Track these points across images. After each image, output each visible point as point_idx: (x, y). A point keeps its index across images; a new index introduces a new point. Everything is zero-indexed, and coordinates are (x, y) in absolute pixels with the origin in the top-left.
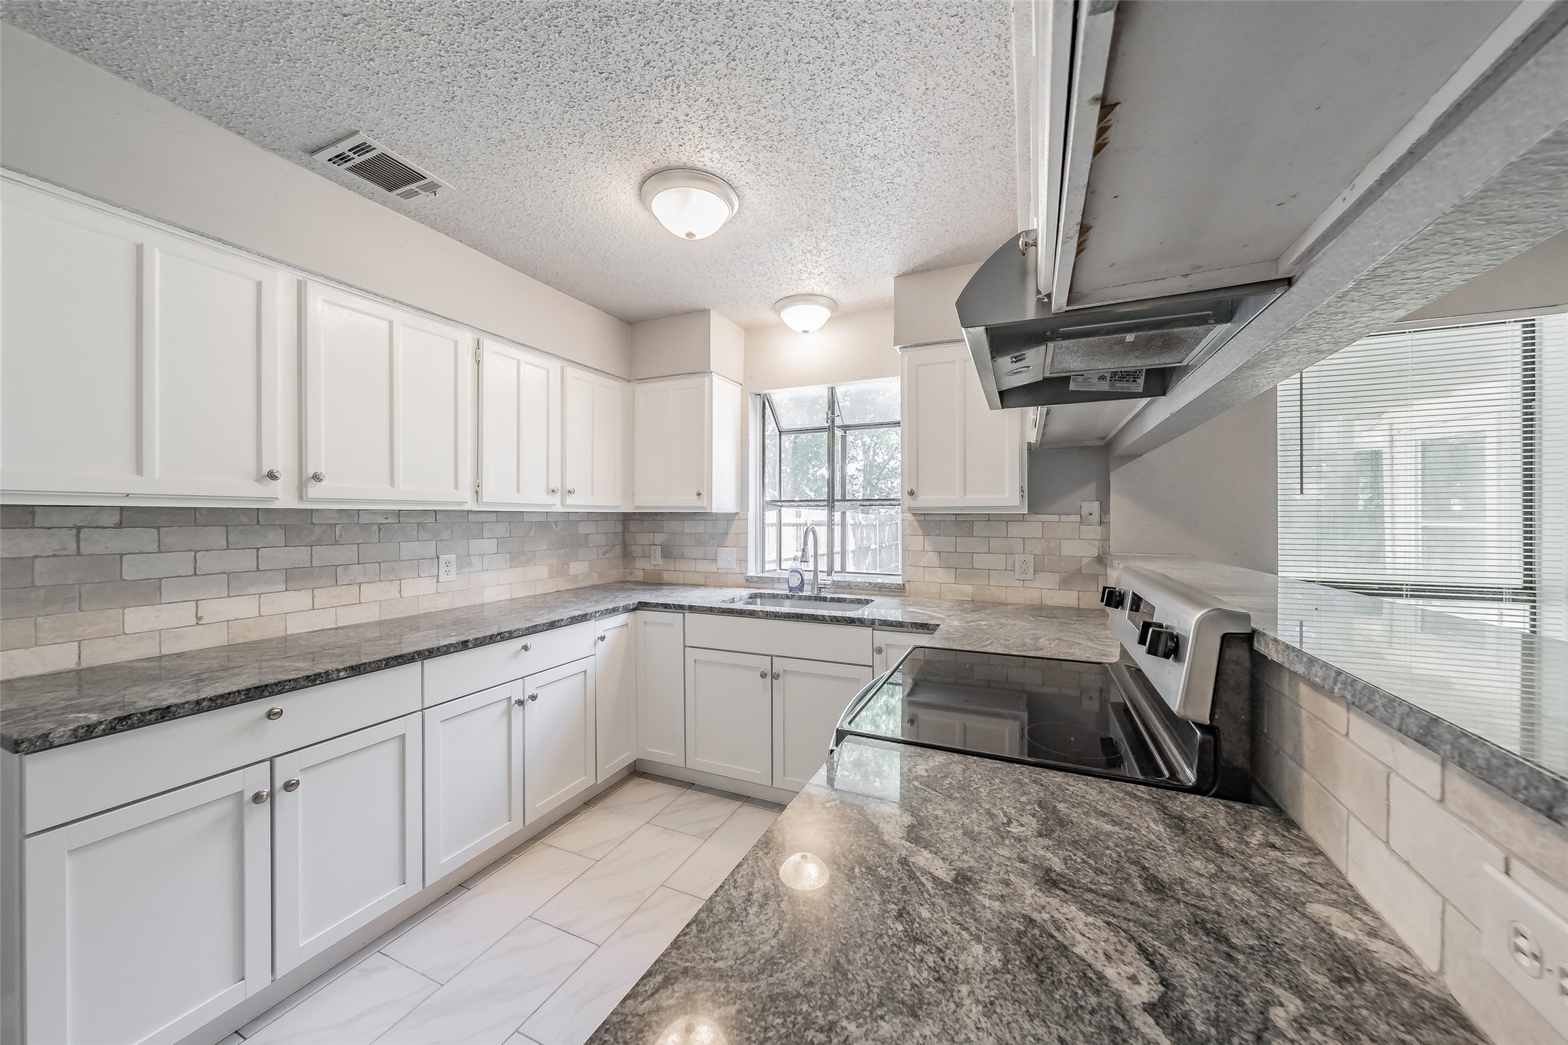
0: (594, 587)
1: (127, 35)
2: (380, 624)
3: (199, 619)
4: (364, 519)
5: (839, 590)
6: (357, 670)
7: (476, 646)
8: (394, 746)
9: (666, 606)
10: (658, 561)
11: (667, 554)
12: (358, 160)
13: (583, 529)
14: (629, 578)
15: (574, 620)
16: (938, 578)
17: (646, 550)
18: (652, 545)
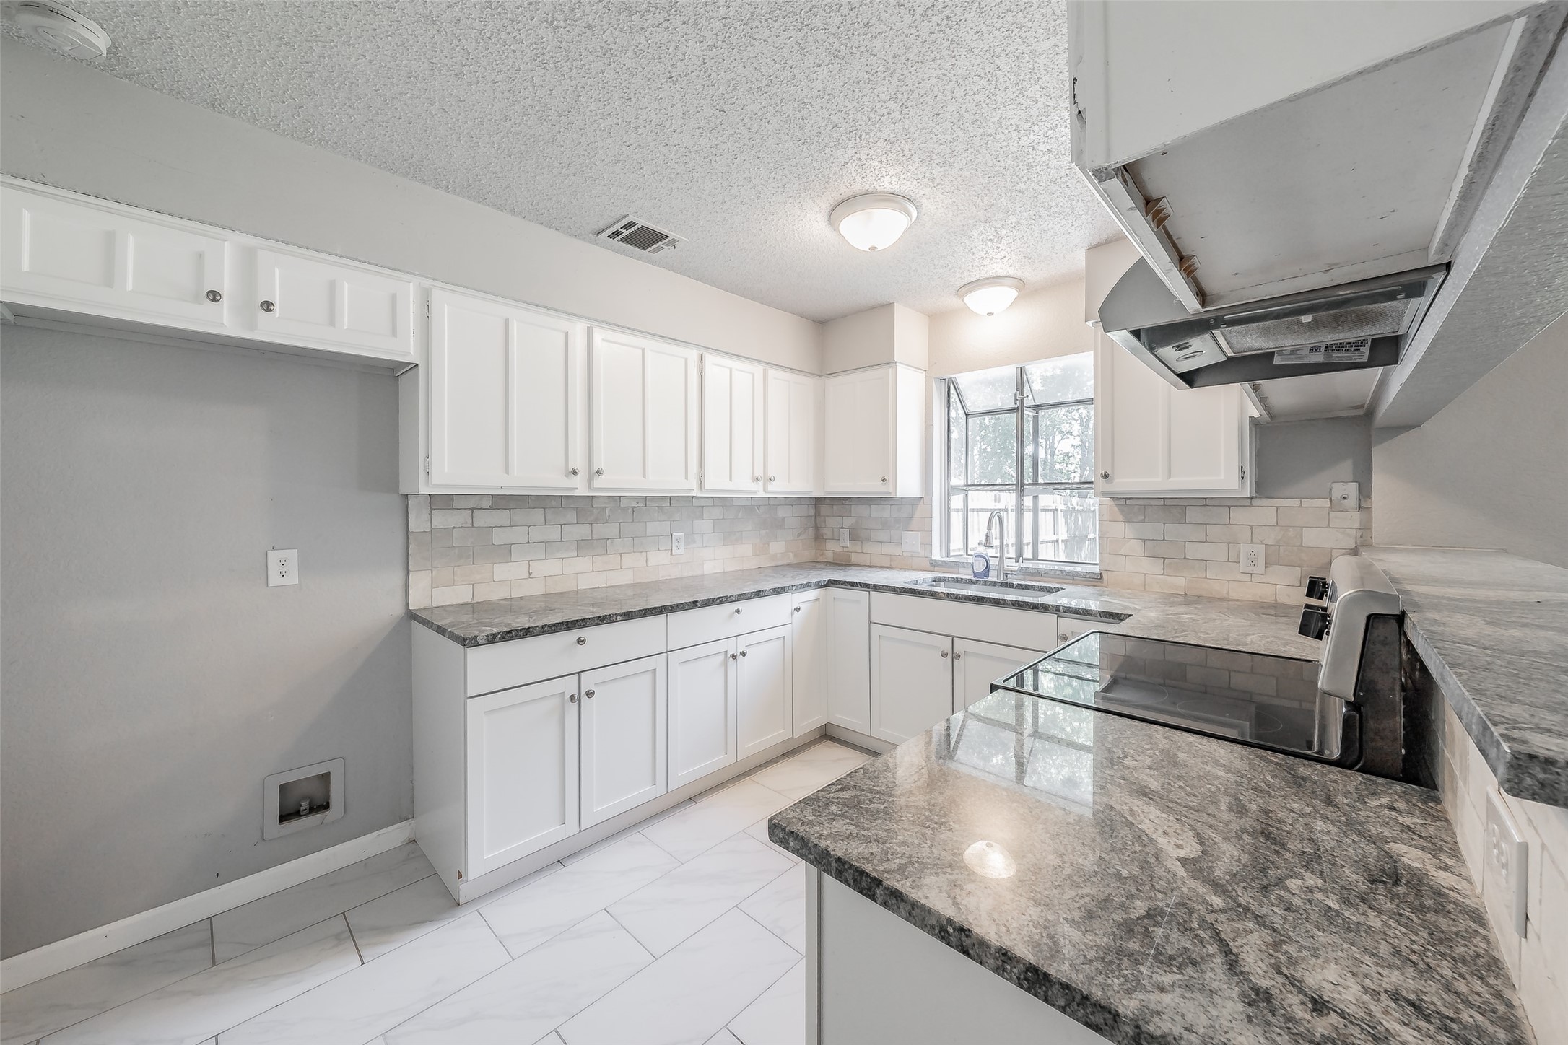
0: (790, 565)
1: (508, 186)
2: (634, 585)
3: (530, 574)
4: (624, 503)
5: (1027, 577)
6: (628, 616)
7: (703, 606)
8: (648, 677)
9: (853, 584)
10: (846, 543)
11: (854, 537)
12: (626, 233)
13: (781, 512)
14: (821, 559)
15: (776, 591)
16: (1144, 568)
17: (836, 533)
18: (841, 528)
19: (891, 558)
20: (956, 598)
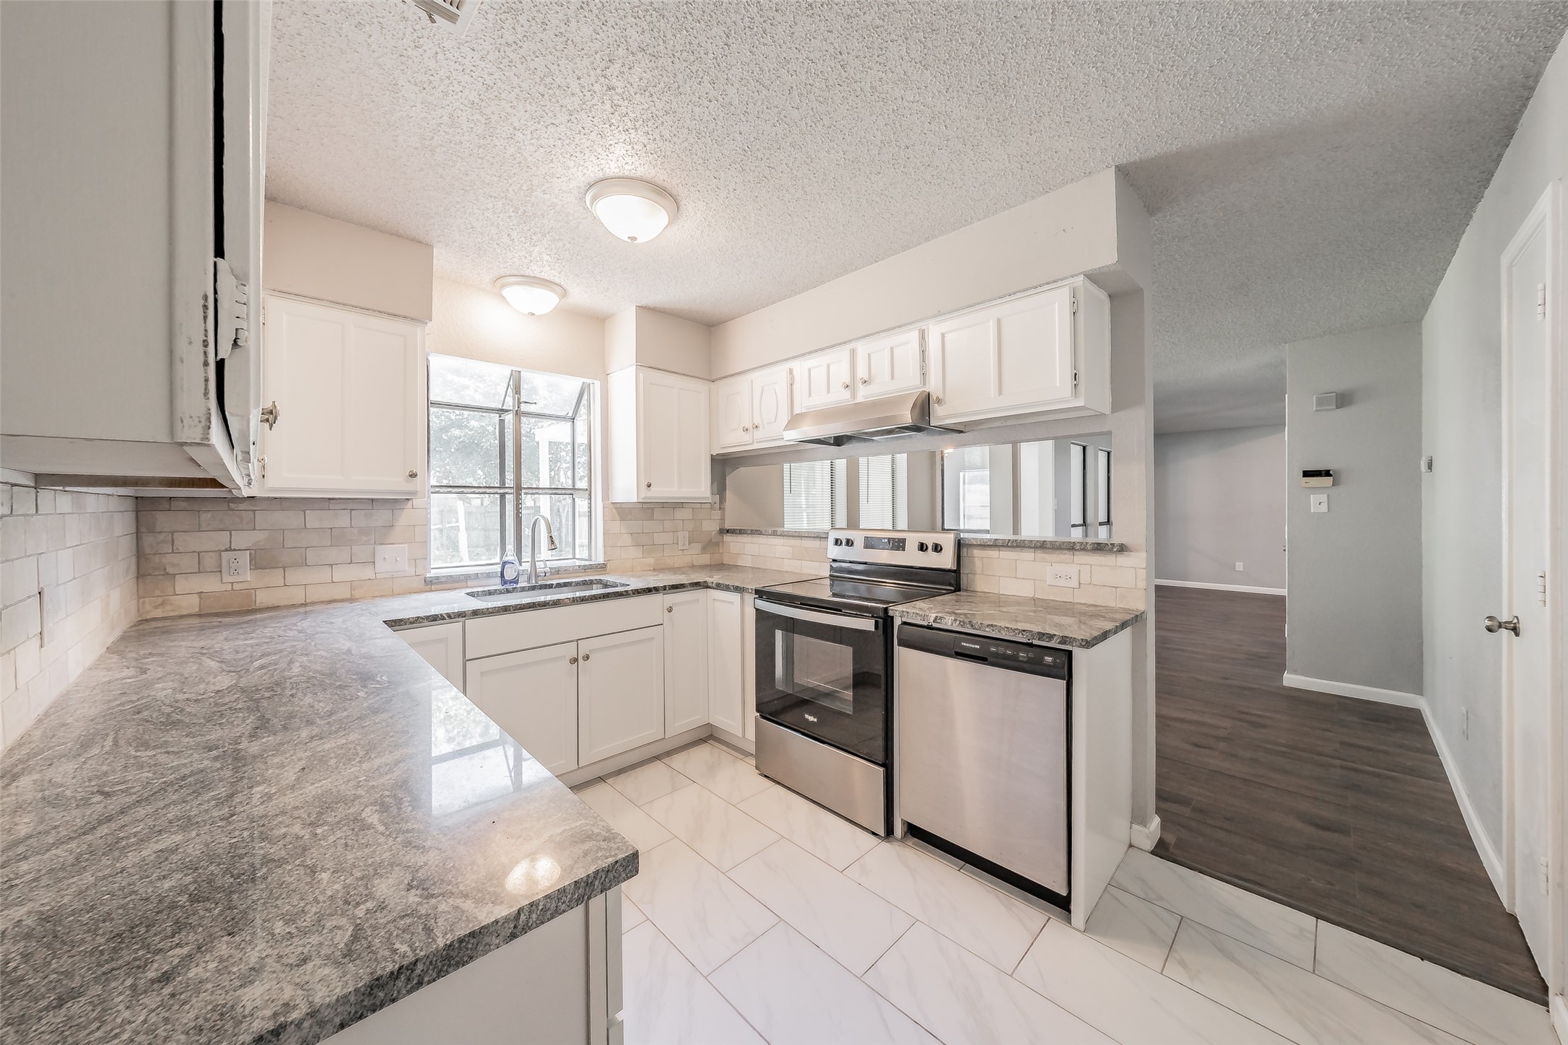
9: (434, 618)
10: (241, 576)
11: (265, 563)
16: (632, 554)
17: (209, 561)
18: (226, 550)
19: (352, 585)
20: (582, 601)
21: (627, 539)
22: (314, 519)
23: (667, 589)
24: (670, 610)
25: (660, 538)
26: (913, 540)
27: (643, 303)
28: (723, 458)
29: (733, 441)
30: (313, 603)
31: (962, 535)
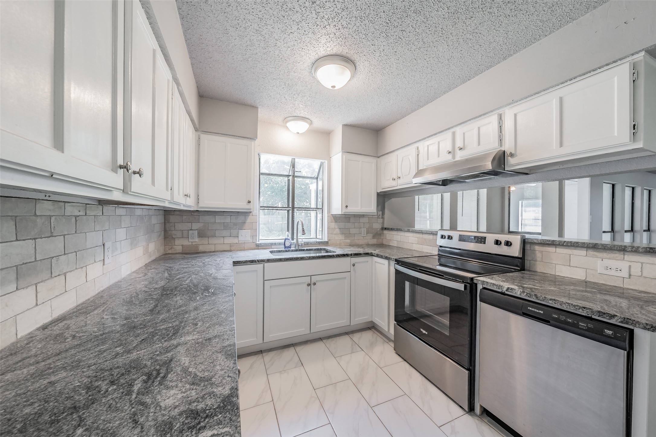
9: (252, 262)
10: (195, 240)
11: (202, 235)
16: (339, 238)
17: (185, 233)
18: (190, 230)
19: (231, 245)
20: (313, 258)
21: (337, 231)
22: (218, 219)
23: (353, 255)
24: (354, 265)
25: (353, 231)
26: (491, 238)
27: (345, 123)
28: (384, 194)
29: (388, 185)
30: (217, 251)
31: (527, 236)
